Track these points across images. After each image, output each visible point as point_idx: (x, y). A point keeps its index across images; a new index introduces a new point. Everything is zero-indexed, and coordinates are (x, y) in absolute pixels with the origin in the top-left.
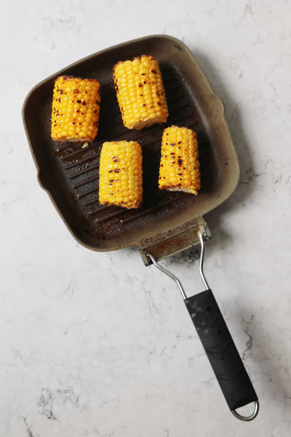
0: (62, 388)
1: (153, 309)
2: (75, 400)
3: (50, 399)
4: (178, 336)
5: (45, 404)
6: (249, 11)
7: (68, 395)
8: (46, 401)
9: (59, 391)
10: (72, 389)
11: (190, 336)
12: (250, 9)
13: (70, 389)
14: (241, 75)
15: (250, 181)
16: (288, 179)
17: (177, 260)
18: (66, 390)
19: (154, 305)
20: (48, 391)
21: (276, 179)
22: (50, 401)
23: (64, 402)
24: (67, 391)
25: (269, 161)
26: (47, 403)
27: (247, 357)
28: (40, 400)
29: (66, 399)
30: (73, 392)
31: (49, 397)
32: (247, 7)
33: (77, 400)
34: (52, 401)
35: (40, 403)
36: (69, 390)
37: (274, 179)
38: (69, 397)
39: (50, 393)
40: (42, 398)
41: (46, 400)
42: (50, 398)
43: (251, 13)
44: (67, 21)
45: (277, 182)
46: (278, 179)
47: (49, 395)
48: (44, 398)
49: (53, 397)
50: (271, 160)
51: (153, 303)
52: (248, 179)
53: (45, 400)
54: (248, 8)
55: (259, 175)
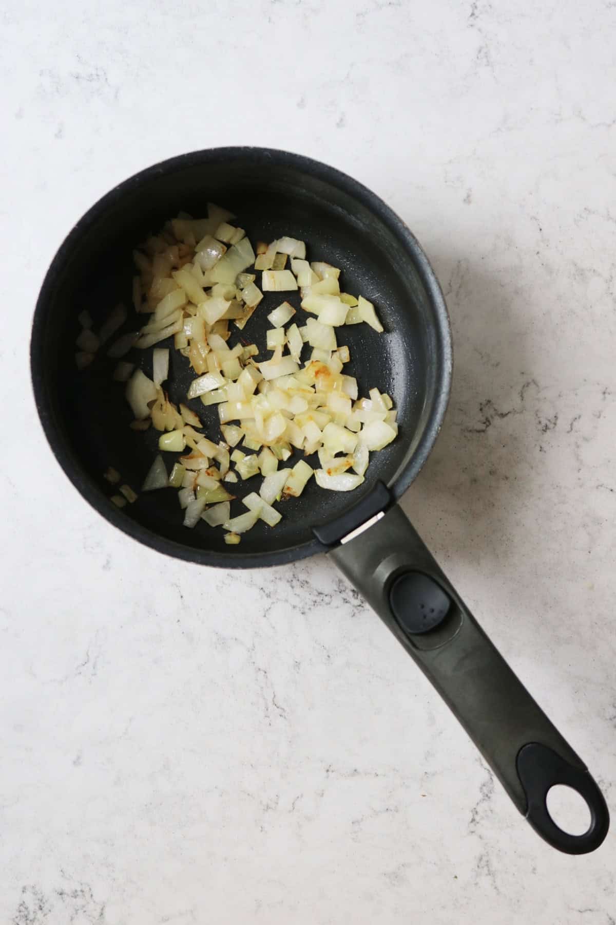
0: (68, 887)
1: (271, 707)
2: (96, 914)
3: (39, 912)
4: (328, 771)
5: (28, 922)
6: (485, 60)
7: (79, 901)
8: (31, 917)
9: (61, 894)
10: (90, 889)
11: (355, 770)
12: (487, 56)
13: (86, 889)
14: (468, 196)
15: (487, 426)
16: (572, 425)
17: (327, 599)
18: (76, 891)
19: (275, 700)
20: (35, 894)
21: (544, 422)
22: (40, 915)
23: (72, 919)
24: (79, 893)
25: (528, 384)
26: (32, 921)
27: (482, 818)
28: (18, 914)
29: (77, 910)
30: (92, 896)
31: (37, 908)
32: (480, 51)
33: (102, 914)
34: (45, 915)
35: (17, 920)
36: (82, 891)
37: (540, 422)
38: (84, 906)
39: (40, 897)
40: (22, 908)
41: (31, 913)
42: (41, 909)
43: (488, 64)
44: (90, 79)
45: (546, 428)
46: (548, 423)
47: (37, 902)
48: (26, 908)
49: (46, 907)
50: (534, 382)
51: (273, 696)
52: (484, 423)
53: (29, 913)
54: (482, 54)
55: (506, 414)
